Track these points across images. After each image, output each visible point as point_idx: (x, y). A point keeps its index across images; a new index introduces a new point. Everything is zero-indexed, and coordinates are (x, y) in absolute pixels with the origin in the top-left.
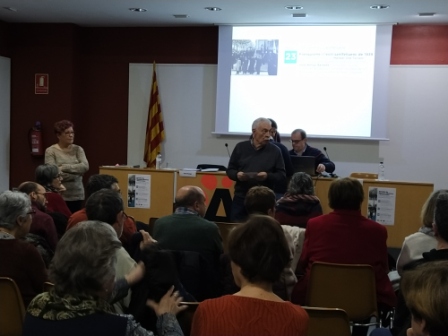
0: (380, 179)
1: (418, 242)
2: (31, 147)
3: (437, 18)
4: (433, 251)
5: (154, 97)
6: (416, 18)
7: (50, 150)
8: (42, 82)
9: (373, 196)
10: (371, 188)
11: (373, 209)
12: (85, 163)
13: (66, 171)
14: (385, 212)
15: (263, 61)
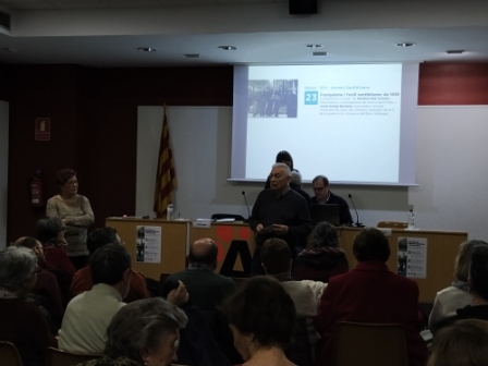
0: (410, 229)
2: (30, 197)
3: (465, 55)
4: (468, 307)
5: (165, 142)
6: (443, 55)
7: (52, 201)
8: (43, 128)
9: (403, 247)
10: (400, 238)
11: (403, 261)
12: (90, 214)
13: (70, 224)
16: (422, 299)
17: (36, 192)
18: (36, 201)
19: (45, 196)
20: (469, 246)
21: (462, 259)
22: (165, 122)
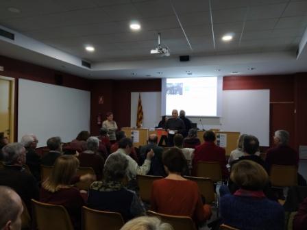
0: (221, 131)
1: (236, 154)
2: (97, 121)
3: (239, 73)
4: (243, 157)
5: (140, 104)
6: (231, 74)
7: (104, 123)
8: (101, 99)
9: (219, 137)
10: (217, 134)
11: (219, 142)
12: (116, 127)
13: (110, 130)
14: (223, 143)
15: (177, 90)
16: (226, 154)
17: (99, 120)
18: (99, 123)
19: (102, 121)
20: (242, 136)
21: (240, 141)
22: (140, 97)
